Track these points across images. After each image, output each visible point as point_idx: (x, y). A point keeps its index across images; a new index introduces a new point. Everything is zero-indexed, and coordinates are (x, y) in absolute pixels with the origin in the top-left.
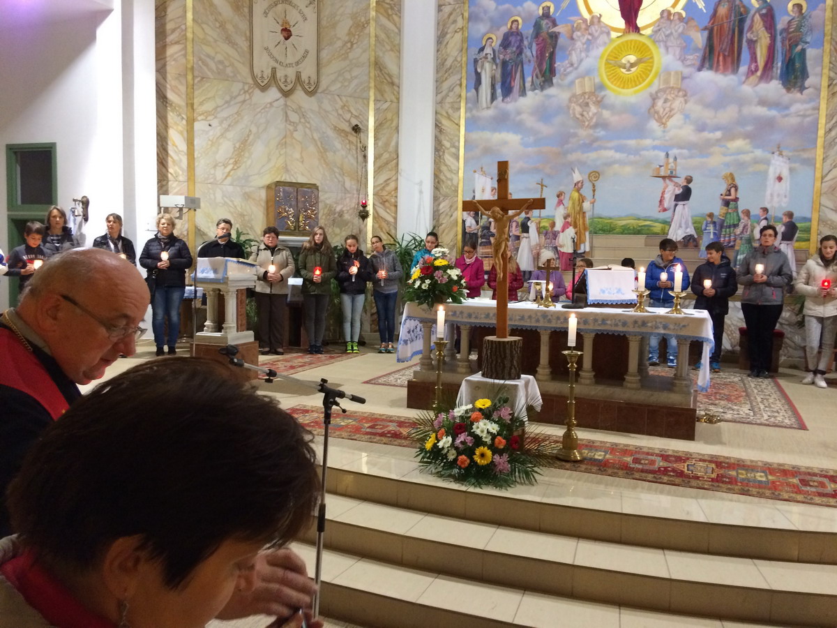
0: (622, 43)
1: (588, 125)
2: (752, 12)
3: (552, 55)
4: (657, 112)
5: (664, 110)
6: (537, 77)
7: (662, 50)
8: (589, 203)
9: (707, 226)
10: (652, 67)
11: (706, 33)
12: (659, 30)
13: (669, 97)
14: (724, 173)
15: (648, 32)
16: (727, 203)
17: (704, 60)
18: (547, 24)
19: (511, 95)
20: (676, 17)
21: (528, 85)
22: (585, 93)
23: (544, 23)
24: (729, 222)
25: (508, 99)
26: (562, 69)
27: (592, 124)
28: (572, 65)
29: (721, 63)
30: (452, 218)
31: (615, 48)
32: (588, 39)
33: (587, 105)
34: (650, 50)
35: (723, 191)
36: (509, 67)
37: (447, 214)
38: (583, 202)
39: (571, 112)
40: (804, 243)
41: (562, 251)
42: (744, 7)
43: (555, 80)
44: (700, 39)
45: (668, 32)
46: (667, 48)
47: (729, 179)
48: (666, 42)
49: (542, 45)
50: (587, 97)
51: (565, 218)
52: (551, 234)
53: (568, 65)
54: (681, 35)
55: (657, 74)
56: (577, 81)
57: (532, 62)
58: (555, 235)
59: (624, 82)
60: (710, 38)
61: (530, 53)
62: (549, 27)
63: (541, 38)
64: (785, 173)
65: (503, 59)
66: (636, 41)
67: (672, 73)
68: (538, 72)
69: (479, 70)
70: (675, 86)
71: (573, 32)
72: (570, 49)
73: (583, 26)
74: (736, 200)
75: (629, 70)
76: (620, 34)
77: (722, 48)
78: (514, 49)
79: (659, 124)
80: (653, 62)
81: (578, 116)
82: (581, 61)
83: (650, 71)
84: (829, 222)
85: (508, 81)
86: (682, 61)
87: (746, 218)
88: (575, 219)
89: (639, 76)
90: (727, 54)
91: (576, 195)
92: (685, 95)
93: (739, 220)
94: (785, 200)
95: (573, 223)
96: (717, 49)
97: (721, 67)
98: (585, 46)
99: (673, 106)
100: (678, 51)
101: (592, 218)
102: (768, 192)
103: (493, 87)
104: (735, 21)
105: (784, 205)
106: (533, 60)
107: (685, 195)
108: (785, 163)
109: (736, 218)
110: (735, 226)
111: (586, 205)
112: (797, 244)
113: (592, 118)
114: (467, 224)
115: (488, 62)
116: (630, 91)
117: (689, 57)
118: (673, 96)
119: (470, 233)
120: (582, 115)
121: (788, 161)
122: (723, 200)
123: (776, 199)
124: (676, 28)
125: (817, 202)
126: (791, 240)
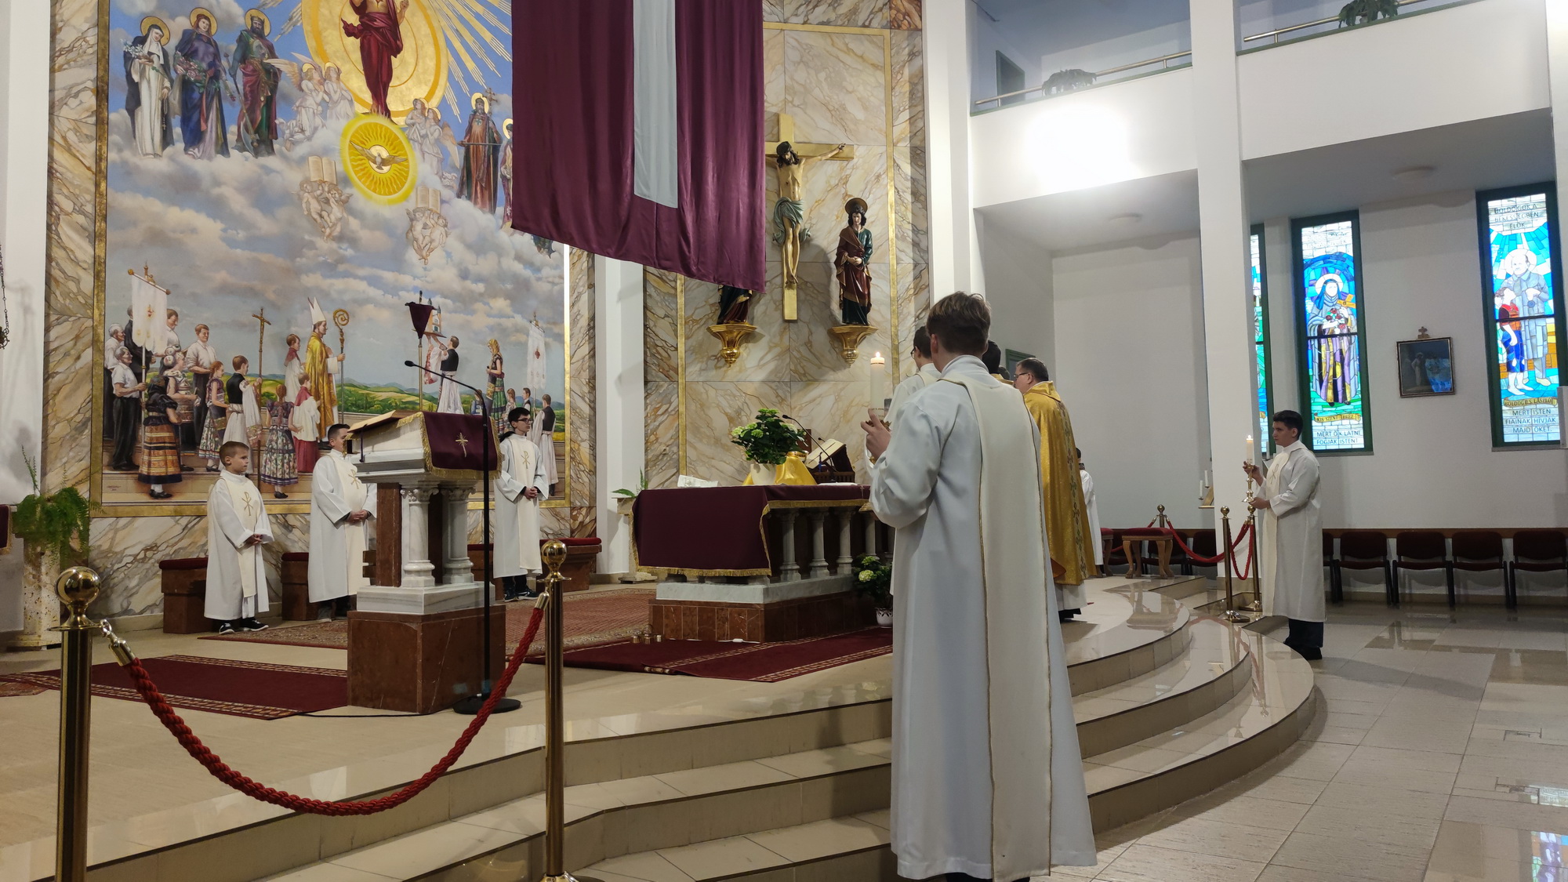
0: (370, 124)
1: (330, 234)
2: (504, 143)
3: (270, 102)
4: (416, 240)
5: (424, 238)
6: (247, 130)
7: (418, 154)
8: (336, 359)
9: (476, 408)
10: (407, 173)
11: (463, 150)
12: (413, 125)
13: (428, 223)
14: (489, 339)
15: (401, 121)
16: (493, 379)
17: (462, 184)
18: (259, 46)
19: (201, 146)
20: (431, 116)
21: (232, 138)
22: (324, 182)
23: (255, 43)
24: (497, 404)
25: (196, 150)
26: (287, 132)
27: (335, 233)
28: (303, 131)
29: (479, 195)
30: (79, 364)
31: (361, 126)
32: (323, 99)
33: (327, 201)
34: (403, 147)
35: (490, 364)
36: (196, 95)
37: (66, 354)
38: (327, 357)
39: (304, 206)
40: (561, 434)
41: (299, 439)
42: (497, 132)
43: (276, 146)
44: (457, 156)
45: (423, 132)
46: (423, 153)
47: (494, 347)
48: (421, 144)
49: (254, 78)
50: (326, 189)
51: (302, 381)
52: (280, 408)
53: (297, 129)
54: (437, 141)
55: (413, 186)
56: (311, 159)
57: (237, 99)
58: (287, 409)
59: (376, 183)
60: (467, 158)
61: (233, 83)
62: (264, 54)
63: (251, 67)
64: (542, 350)
65: (184, 76)
66: (387, 129)
67: (430, 190)
68: (248, 121)
69: (136, 78)
70: (434, 209)
71: (302, 79)
72: (297, 104)
73: (316, 76)
74: (502, 375)
75: (380, 168)
76: (367, 111)
77: (478, 177)
78: (204, 65)
79: (419, 257)
80: (408, 167)
81: (316, 217)
82: (316, 129)
83: (406, 178)
84: (578, 410)
85: (195, 117)
86: (441, 179)
87: (512, 400)
88: (317, 385)
89: (393, 181)
90: (484, 185)
91: (316, 344)
92: (445, 226)
93: (506, 402)
94: (543, 381)
95: (313, 390)
96: (475, 176)
97: (479, 200)
98: (320, 108)
99: (433, 237)
100: (435, 163)
101: (341, 385)
102: (529, 371)
103: (165, 118)
104: (489, 146)
105: (542, 387)
106: (239, 99)
107: (451, 363)
108: (541, 335)
109: (503, 399)
110: (503, 409)
111: (332, 363)
112: (555, 435)
113: (335, 225)
114: (117, 378)
115: (154, 68)
116: (382, 197)
117: (447, 175)
118: (433, 222)
119: (122, 398)
120: (321, 217)
121: (543, 334)
122: (491, 374)
123: (536, 379)
124: (432, 129)
125: (567, 386)
126: (551, 430)
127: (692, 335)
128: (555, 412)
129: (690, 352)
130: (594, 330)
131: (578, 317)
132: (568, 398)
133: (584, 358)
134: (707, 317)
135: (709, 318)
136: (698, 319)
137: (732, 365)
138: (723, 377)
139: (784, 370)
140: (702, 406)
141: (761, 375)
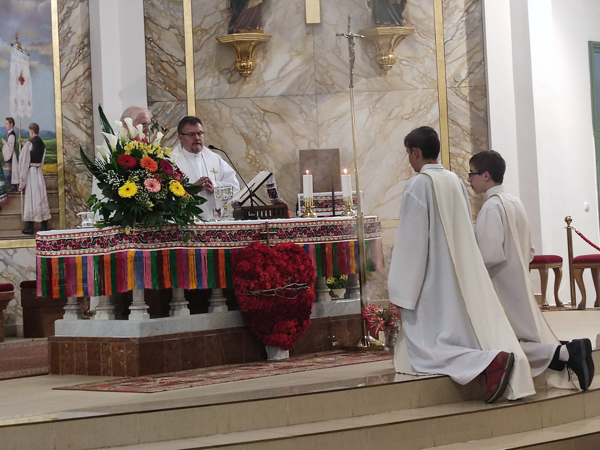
40: (51, 167)
64: (27, 75)
84: (72, 139)
94: (30, 108)
102: (12, 98)
105: (29, 115)
108: (25, 59)
112: (45, 167)
121: (27, 58)
123: (20, 107)
125: (58, 112)
126: (39, 161)
127: (202, 47)
128: (43, 141)
129: (200, 66)
130: (89, 48)
131: (69, 35)
132: (59, 124)
133: (77, 80)
134: (217, 25)
135: (219, 27)
136: (208, 28)
137: (248, 79)
138: (238, 94)
139: (309, 80)
140: (215, 126)
141: (282, 88)
